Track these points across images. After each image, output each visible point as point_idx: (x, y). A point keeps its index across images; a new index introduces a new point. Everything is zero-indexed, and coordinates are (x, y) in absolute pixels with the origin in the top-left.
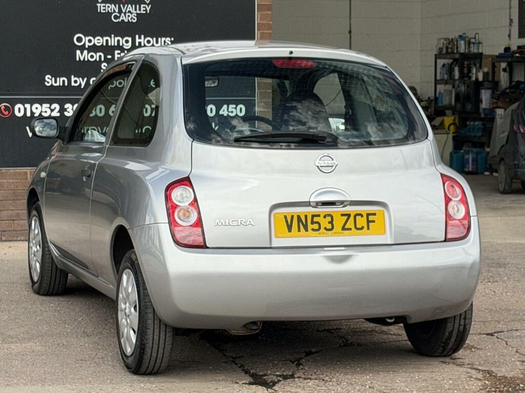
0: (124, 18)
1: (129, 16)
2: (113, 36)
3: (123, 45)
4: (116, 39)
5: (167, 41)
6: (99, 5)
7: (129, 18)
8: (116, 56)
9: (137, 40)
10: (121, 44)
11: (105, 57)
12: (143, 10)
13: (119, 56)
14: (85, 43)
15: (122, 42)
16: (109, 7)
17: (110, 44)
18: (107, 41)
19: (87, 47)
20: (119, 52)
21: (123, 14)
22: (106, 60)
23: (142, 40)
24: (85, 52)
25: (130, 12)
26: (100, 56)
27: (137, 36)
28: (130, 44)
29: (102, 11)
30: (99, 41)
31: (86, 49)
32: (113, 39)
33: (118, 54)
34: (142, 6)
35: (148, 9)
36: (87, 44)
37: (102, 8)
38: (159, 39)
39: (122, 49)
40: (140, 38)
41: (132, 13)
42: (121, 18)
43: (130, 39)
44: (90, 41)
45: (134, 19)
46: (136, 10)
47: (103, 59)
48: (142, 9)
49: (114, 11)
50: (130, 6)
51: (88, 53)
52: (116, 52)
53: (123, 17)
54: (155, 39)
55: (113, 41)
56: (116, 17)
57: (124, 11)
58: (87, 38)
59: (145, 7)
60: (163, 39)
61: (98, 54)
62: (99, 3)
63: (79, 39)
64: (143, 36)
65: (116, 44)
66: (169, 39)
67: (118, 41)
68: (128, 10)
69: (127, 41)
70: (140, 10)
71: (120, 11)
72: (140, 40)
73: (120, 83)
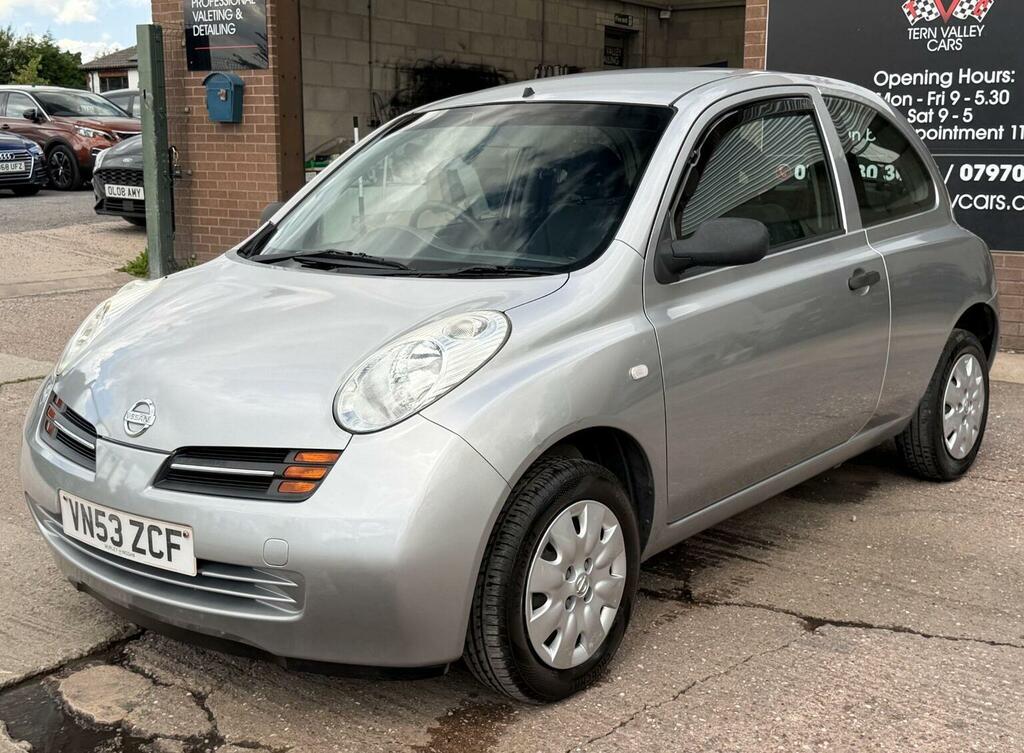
0: (944, 46)
1: (951, 42)
2: (927, 71)
3: (940, 83)
4: (931, 75)
5: (1004, 75)
6: (910, 30)
7: (952, 46)
8: (930, 99)
9: (961, 76)
10: (937, 83)
11: (914, 100)
12: (973, 33)
13: (933, 98)
14: (888, 82)
15: (940, 78)
16: (924, 31)
17: (922, 83)
18: (918, 78)
19: (890, 87)
20: (934, 93)
21: (943, 41)
22: (916, 105)
23: (968, 76)
24: (888, 94)
25: (953, 37)
26: (908, 99)
27: (961, 70)
28: (950, 82)
29: (914, 38)
30: (907, 79)
31: (889, 91)
32: (926, 75)
33: (932, 96)
34: (971, 27)
35: (980, 31)
36: (891, 83)
37: (915, 33)
38: (994, 73)
39: (938, 89)
40: (965, 72)
41: (955, 38)
42: (940, 46)
43: (950, 75)
44: (895, 80)
45: (958, 46)
46: (962, 33)
47: (910, 104)
48: (971, 31)
49: (932, 37)
50: (953, 28)
51: (891, 96)
52: (930, 93)
53: (942, 45)
54: (986, 73)
55: (926, 78)
56: (933, 45)
57: (945, 36)
58: (892, 76)
59: (976, 29)
60: (999, 73)
61: (905, 97)
62: (911, 27)
63: (881, 78)
64: (969, 70)
65: (930, 83)
66: (1008, 73)
67: (934, 77)
68: (951, 33)
69: (946, 78)
70: (968, 33)
71: (940, 36)
72: (965, 76)
73: (932, 134)
